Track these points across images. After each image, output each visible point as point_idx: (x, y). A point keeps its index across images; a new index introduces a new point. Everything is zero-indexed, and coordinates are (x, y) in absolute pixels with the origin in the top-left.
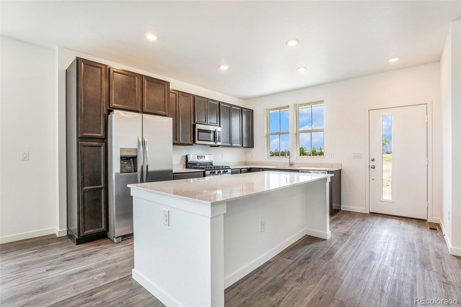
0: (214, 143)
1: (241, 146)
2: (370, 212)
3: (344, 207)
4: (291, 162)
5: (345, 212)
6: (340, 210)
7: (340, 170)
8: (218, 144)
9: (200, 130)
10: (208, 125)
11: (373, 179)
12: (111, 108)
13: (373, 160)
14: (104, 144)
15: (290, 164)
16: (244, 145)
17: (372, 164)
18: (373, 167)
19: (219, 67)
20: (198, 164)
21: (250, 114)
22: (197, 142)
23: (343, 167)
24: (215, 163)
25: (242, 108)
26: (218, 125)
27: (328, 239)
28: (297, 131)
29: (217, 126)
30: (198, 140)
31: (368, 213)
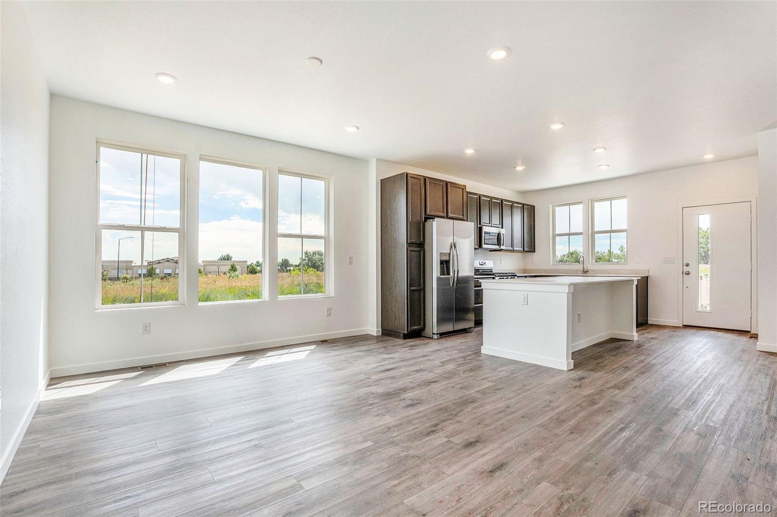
0: (497, 247)
1: (522, 249)
2: (683, 325)
3: (651, 320)
4: (586, 268)
5: (652, 325)
6: (647, 323)
7: (647, 277)
8: (502, 247)
9: (486, 233)
10: (491, 226)
11: (687, 287)
12: (428, 215)
13: (687, 265)
14: (423, 249)
15: (583, 271)
16: (526, 249)
17: (686, 269)
18: (688, 274)
19: (515, 167)
20: (481, 271)
21: (531, 210)
22: (484, 246)
23: (651, 274)
24: (495, 270)
25: (523, 205)
26: (501, 226)
27: (635, 340)
28: (593, 231)
29: (499, 227)
30: (485, 244)
31: (682, 326)
